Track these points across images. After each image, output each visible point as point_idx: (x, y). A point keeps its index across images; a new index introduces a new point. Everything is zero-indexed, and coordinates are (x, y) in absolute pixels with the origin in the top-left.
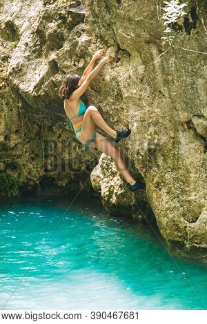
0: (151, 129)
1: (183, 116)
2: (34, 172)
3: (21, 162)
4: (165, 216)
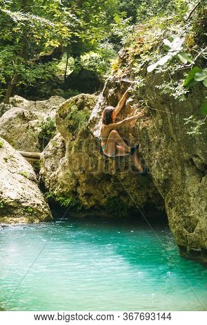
0: (166, 165)
1: (186, 156)
2: (139, 199)
3: (128, 191)
4: (174, 227)
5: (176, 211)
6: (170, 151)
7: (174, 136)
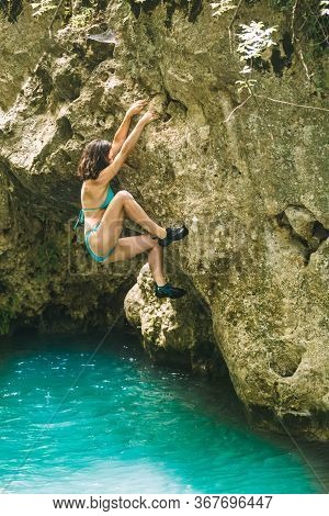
1: (272, 206)
2: (34, 296)
4: (244, 365)
5: (247, 329)
6: (230, 197)
7: (241, 164)
